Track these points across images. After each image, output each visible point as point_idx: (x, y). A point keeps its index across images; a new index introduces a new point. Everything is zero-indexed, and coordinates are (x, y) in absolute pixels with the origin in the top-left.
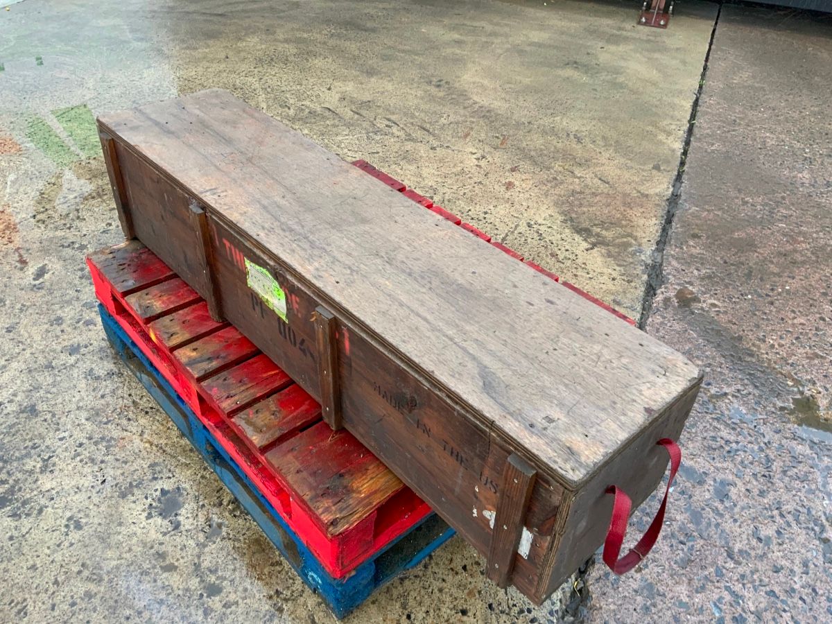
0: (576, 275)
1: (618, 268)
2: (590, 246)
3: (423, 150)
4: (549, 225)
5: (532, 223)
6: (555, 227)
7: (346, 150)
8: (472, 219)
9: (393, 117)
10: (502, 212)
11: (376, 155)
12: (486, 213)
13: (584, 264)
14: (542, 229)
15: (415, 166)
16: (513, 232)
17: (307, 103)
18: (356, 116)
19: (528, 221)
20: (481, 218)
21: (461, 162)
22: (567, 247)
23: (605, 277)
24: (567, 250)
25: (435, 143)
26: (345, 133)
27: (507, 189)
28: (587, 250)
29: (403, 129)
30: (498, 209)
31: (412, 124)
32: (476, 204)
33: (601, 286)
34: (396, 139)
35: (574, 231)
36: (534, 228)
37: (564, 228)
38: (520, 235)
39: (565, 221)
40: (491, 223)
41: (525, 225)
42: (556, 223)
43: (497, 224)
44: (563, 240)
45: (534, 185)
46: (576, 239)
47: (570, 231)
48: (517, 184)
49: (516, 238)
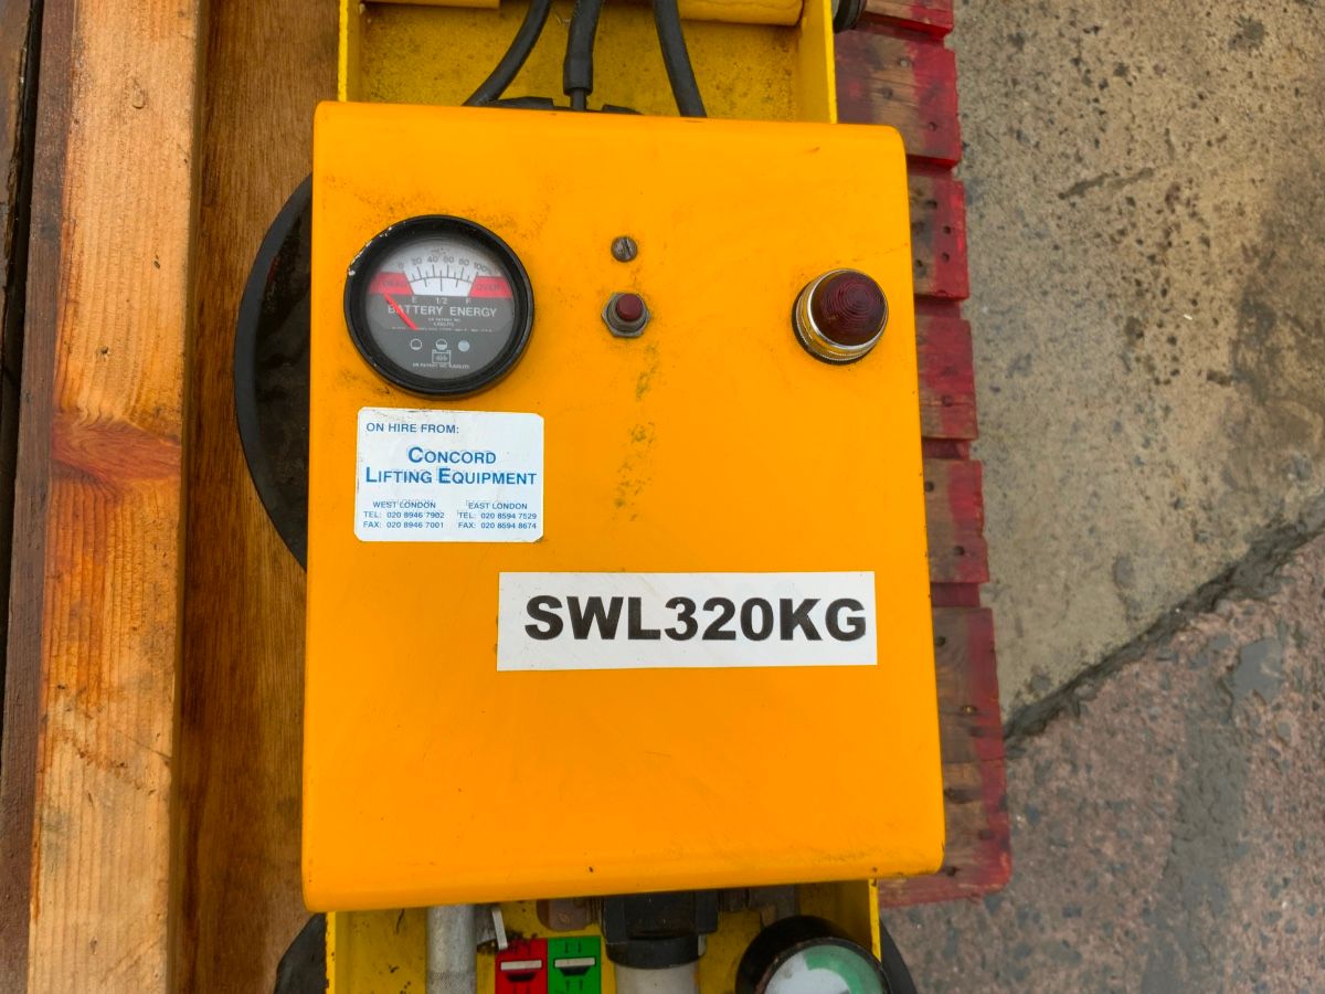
0: (1118, 427)
1: (1216, 481)
2: (1227, 371)
4: (1211, 234)
5: (1185, 194)
6: (1215, 250)
8: (1076, 61)
10: (1157, 102)
12: (1121, 71)
13: (1167, 410)
14: (1190, 230)
16: (1120, 184)
19: (1183, 182)
20: (1096, 78)
22: (1182, 334)
23: (1168, 484)
24: (1172, 341)
27: (1236, 41)
28: (1211, 376)
30: (1156, 85)
32: (1128, 22)
33: (1139, 501)
35: (1239, 298)
36: (1173, 211)
37: (1230, 272)
38: (1125, 207)
39: (1251, 253)
40: (1102, 113)
41: (1166, 186)
42: (1229, 241)
43: (1112, 126)
44: (1194, 302)
45: (1298, 84)
46: (1221, 326)
47: (1232, 291)
48: (1270, 43)
49: (1108, 209)
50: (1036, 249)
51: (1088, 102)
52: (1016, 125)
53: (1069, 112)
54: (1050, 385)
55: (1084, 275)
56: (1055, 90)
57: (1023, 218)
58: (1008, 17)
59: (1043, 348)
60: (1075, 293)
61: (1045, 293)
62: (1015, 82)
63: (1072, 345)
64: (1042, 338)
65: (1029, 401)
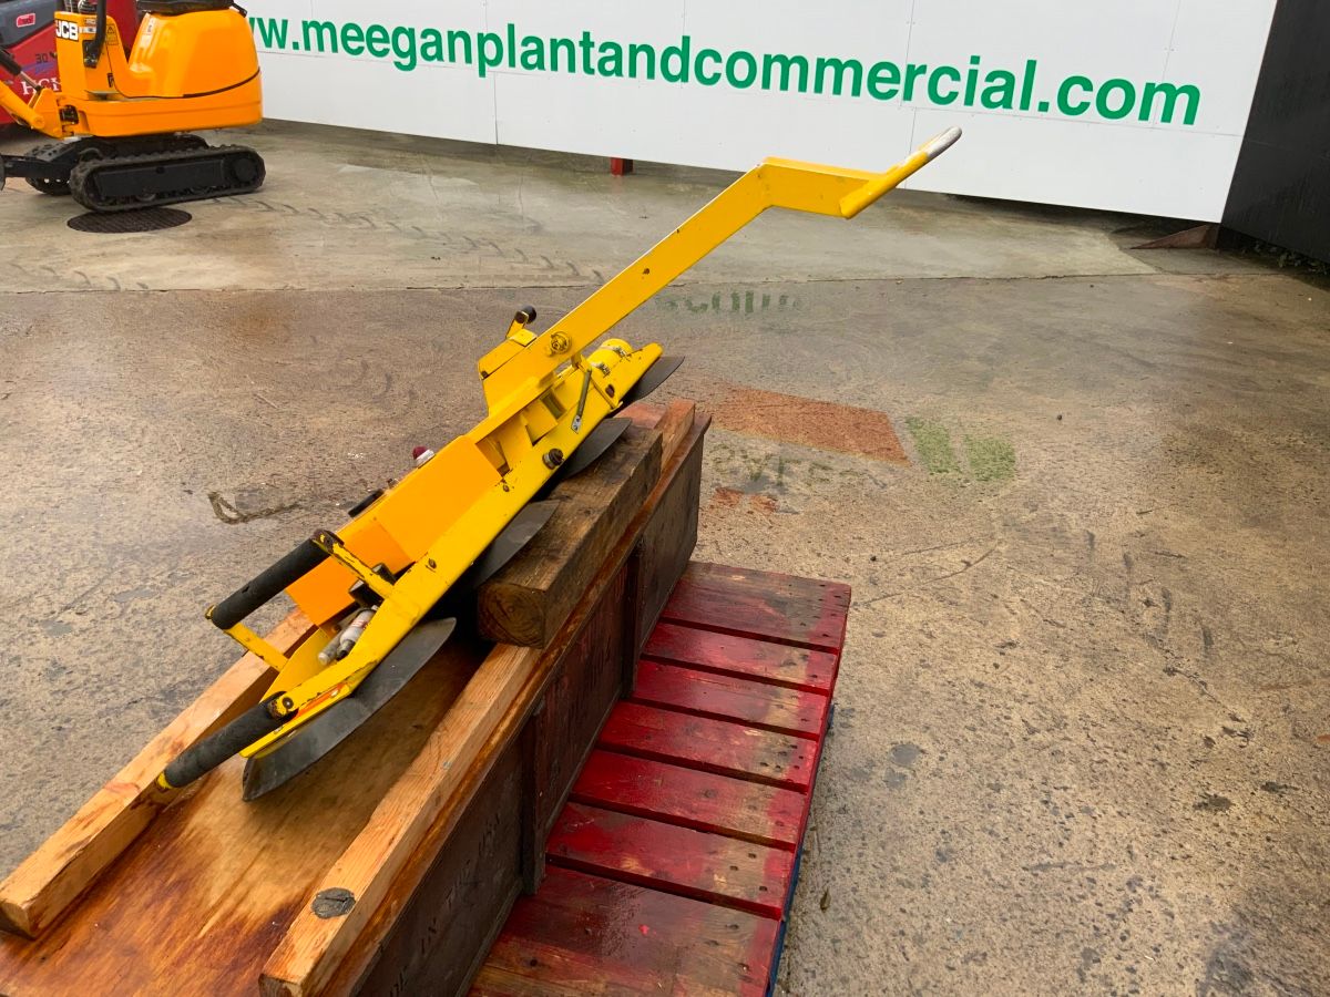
3: (1147, 662)
4: (1175, 910)
5: (1148, 883)
6: (1179, 921)
7: (1018, 598)
8: (1046, 802)
9: (1179, 596)
10: (1120, 830)
11: (1052, 628)
12: (1087, 811)
14: (1152, 905)
15: (1092, 674)
16: (1081, 869)
17: (1073, 516)
18: (1122, 565)
19: (1145, 877)
20: (1063, 812)
21: (1185, 718)
22: (1142, 967)
24: (1132, 970)
25: (1189, 665)
26: (1058, 577)
27: (1201, 806)
29: (1167, 619)
30: (1119, 821)
31: (1198, 620)
32: (1094, 788)
34: (1128, 626)
35: (1208, 955)
36: (1135, 891)
37: (1197, 937)
38: (1086, 883)
39: (1221, 929)
40: (1067, 830)
41: (1127, 876)
42: (1195, 917)
43: (1075, 838)
44: (1157, 950)
45: (1269, 835)
46: (1186, 970)
47: (1199, 949)
48: (1236, 810)
49: (1069, 881)
50: (999, 894)
51: (1055, 823)
52: (989, 827)
53: (1037, 826)
54: (1002, 975)
55: (1042, 916)
56: (1025, 814)
57: (989, 875)
58: (989, 775)
59: (999, 952)
60: (1032, 924)
61: (1005, 920)
62: (990, 806)
63: (1027, 955)
64: (998, 947)
65: (981, 981)
